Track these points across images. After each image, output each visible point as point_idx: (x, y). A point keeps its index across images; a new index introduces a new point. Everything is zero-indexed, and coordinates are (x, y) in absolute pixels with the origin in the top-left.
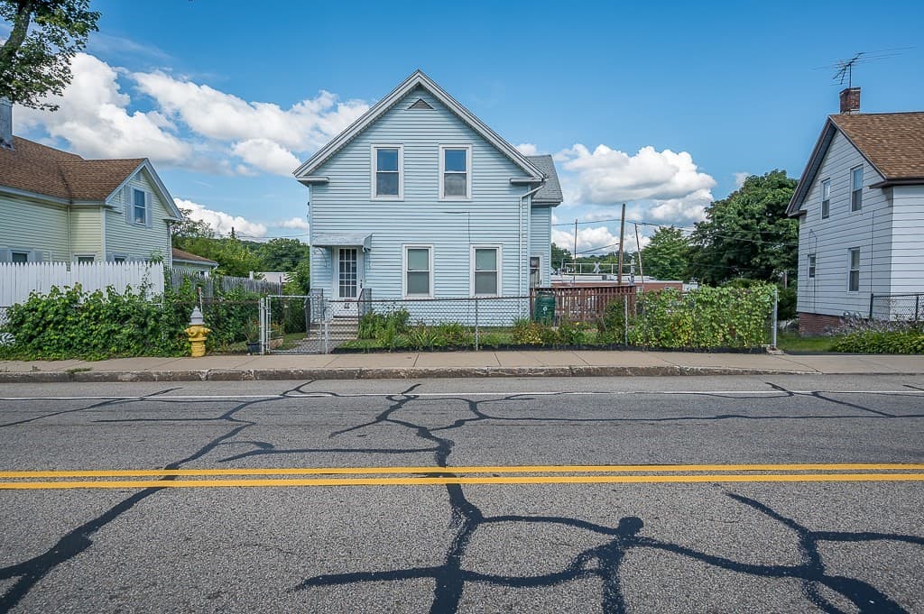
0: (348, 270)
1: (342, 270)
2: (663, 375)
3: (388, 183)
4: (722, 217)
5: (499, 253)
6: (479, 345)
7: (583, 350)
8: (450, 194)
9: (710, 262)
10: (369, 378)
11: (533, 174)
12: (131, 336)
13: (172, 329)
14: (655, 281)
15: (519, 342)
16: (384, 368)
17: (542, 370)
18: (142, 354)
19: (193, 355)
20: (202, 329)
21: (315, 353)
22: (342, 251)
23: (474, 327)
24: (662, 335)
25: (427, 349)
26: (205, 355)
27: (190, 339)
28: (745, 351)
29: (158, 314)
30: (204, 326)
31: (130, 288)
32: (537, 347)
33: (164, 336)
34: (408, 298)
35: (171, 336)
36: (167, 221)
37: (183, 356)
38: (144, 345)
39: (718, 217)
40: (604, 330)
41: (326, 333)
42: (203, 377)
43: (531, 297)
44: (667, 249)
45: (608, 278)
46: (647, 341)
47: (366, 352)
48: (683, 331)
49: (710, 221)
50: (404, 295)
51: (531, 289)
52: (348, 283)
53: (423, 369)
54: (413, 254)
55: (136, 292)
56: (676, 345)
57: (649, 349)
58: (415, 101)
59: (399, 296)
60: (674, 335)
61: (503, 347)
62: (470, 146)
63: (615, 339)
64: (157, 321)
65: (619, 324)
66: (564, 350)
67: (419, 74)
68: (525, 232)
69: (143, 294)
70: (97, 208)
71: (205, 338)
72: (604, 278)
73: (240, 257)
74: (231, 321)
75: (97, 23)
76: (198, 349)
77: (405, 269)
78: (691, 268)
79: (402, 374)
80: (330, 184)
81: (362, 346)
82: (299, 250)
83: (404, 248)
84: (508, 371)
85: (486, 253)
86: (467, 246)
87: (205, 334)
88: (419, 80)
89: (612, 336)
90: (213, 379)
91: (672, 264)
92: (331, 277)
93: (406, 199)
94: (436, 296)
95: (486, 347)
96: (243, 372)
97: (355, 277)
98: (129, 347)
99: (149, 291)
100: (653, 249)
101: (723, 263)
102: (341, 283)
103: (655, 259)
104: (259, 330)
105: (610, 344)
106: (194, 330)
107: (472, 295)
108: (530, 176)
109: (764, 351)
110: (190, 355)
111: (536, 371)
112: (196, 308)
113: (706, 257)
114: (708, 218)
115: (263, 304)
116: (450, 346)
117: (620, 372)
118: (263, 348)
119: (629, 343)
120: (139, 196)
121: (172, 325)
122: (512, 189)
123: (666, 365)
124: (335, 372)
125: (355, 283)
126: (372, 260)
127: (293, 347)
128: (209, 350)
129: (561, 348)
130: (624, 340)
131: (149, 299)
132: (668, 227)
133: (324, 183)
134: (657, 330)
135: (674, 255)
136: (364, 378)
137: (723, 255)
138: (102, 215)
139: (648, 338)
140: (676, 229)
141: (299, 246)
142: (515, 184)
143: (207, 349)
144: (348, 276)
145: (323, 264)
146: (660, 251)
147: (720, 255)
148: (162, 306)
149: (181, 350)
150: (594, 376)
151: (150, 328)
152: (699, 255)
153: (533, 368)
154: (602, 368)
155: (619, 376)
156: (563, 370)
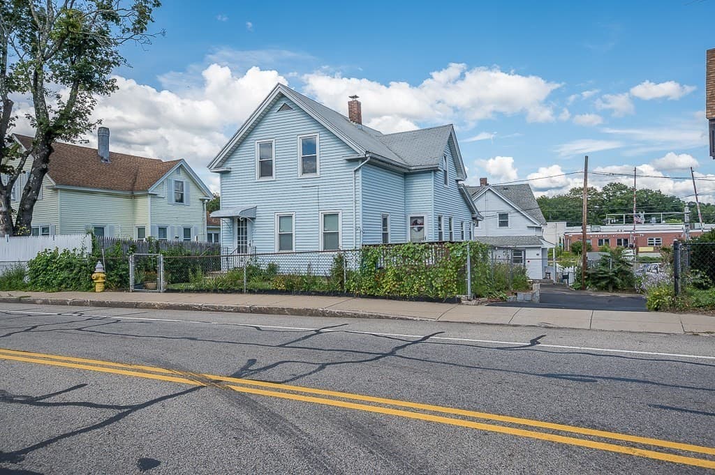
0: (242, 234)
1: (239, 234)
2: (310, 315)
3: (266, 168)
5: (340, 216)
6: (246, 290)
19: (97, 290)
20: (103, 275)
22: (239, 221)
26: (103, 291)
27: (95, 281)
28: (439, 300)
36: (203, 201)
37: (91, 292)
38: (78, 284)
42: (68, 303)
46: (359, 289)
48: (386, 282)
50: (277, 251)
52: (243, 242)
54: (282, 220)
56: (381, 293)
57: (360, 296)
58: (281, 105)
60: (379, 285)
62: (318, 134)
63: (336, 287)
67: (279, 86)
70: (147, 195)
71: (104, 281)
75: (116, 84)
76: (99, 287)
77: (277, 232)
80: (232, 173)
83: (277, 216)
85: (330, 217)
86: (318, 212)
87: (104, 278)
88: (280, 90)
89: (335, 285)
90: (73, 305)
92: (233, 239)
93: (278, 179)
97: (246, 238)
102: (239, 243)
105: (332, 291)
106: (97, 275)
107: (321, 250)
108: (357, 153)
109: (459, 301)
110: (95, 291)
112: (99, 262)
117: (281, 312)
120: (179, 184)
122: (347, 165)
125: (246, 243)
126: (256, 226)
129: (297, 293)
130: (343, 289)
133: (228, 172)
138: (149, 199)
142: (350, 161)
143: (105, 288)
144: (242, 238)
145: (229, 230)
148: (87, 260)
149: (90, 288)
153: (227, 306)
154: (269, 308)
155: (280, 314)
156: (245, 308)
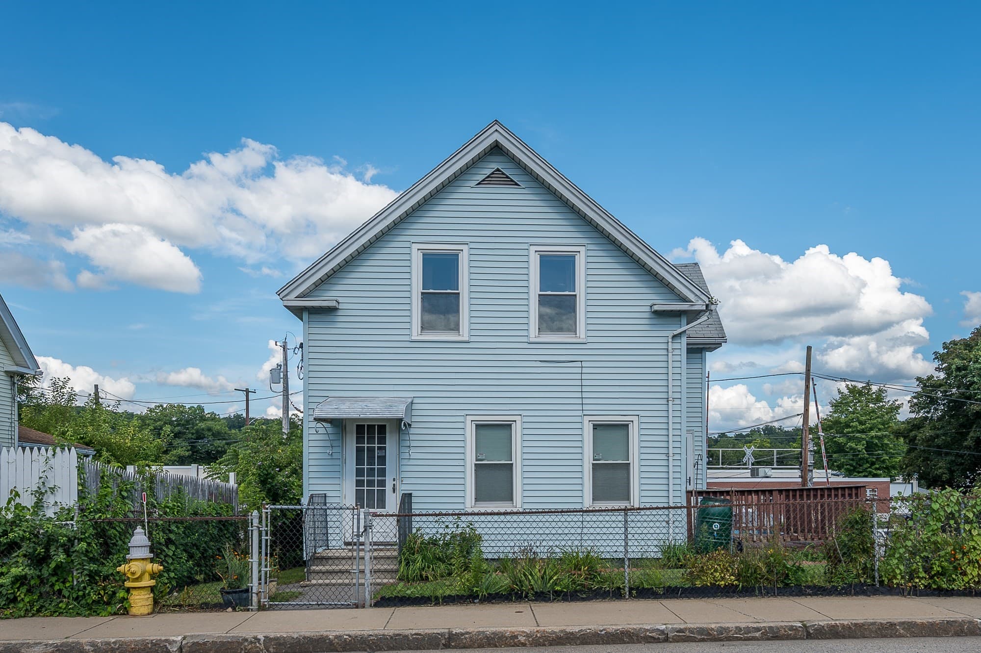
0: (371, 462)
1: (359, 461)
2: (956, 635)
4: (965, 368)
5: (634, 432)
6: (631, 589)
7: (806, 595)
8: (552, 330)
9: (947, 445)
10: (465, 647)
11: (691, 297)
12: (21, 580)
13: (93, 567)
14: (841, 479)
15: (698, 583)
16: (490, 630)
17: (758, 629)
18: (38, 611)
19: (134, 611)
20: (149, 567)
21: (348, 607)
22: (360, 429)
23: (624, 559)
24: (936, 568)
25: (541, 596)
26: (153, 612)
27: (128, 584)
29: (69, 540)
30: (152, 561)
31: (17, 494)
32: (729, 591)
33: (77, 578)
34: (476, 510)
35: (93, 577)
36: (11, 375)
37: (115, 614)
38: (41, 596)
39: (958, 369)
40: (840, 561)
41: (367, 572)
42: (174, 649)
43: (689, 507)
44: (861, 423)
45: (761, 473)
46: (911, 578)
47: (437, 604)
48: (970, 562)
49: (942, 375)
50: (469, 503)
51: (689, 493)
52: (371, 483)
53: (557, 629)
54: (484, 432)
55: (27, 501)
56: (958, 585)
57: (916, 592)
58: (488, 172)
59: (461, 506)
60: (955, 568)
61: (672, 592)
62: (582, 249)
63: (858, 576)
64: (68, 553)
65: (866, 551)
66: (774, 595)
67: (496, 127)
68: (678, 395)
69: (39, 505)
71: (152, 583)
72: (754, 474)
73: (126, 439)
74: (171, 553)
76: (140, 601)
77: (471, 460)
78: (913, 455)
79: (522, 639)
80: (340, 313)
81: (427, 594)
82: (202, 425)
83: (468, 422)
84: (701, 631)
85: (610, 431)
86: (579, 419)
87: (153, 576)
88: (496, 137)
89: (852, 571)
91: (870, 447)
92: (340, 474)
93: (473, 339)
94: (526, 506)
95: (642, 592)
96: (246, 640)
97: (382, 473)
98: (15, 600)
99: (50, 499)
100: (837, 422)
101: (968, 448)
102: (359, 483)
103: (842, 440)
104: (246, 567)
105: (850, 585)
106: (136, 567)
107: (588, 502)
108: (685, 299)
110: (127, 612)
111: (748, 630)
112: (139, 529)
113: (937, 436)
114: (938, 369)
115: (256, 522)
116: (580, 591)
118: (255, 599)
119: (881, 582)
121: (92, 560)
122: (654, 322)
123: (959, 617)
124: (406, 636)
125: (382, 483)
126: (413, 444)
127: (294, 596)
128: (158, 606)
129: (769, 592)
130: (873, 578)
131: (50, 513)
132: (860, 385)
133: (330, 311)
134: (926, 559)
135: (873, 433)
136: (455, 647)
137: (968, 433)
139: (912, 575)
140: (874, 388)
141: (203, 419)
142: (660, 315)
143: (156, 602)
144: (371, 472)
145: (329, 451)
146: (848, 426)
147: (961, 434)
148: (74, 525)
149: (108, 603)
150: (844, 637)
151: (53, 565)
152: (927, 432)
153: (743, 626)
154: (856, 624)
155: (884, 636)
156: (791, 628)
